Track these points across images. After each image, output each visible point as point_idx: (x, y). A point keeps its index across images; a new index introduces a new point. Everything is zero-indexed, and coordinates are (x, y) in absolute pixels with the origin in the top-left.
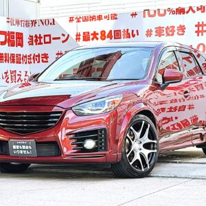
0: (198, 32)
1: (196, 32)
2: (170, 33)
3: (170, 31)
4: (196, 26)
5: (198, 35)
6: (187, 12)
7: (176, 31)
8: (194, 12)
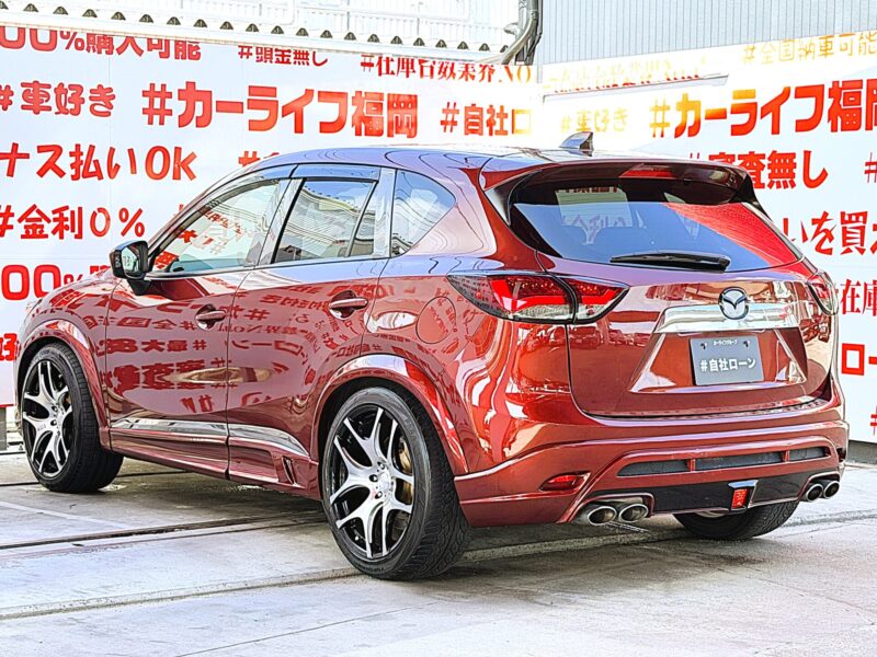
0: (149, 112)
1: (145, 111)
2: (70, 106)
3: (69, 99)
4: (145, 94)
5: (151, 122)
6: (121, 50)
7: (88, 103)
8: (139, 52)
